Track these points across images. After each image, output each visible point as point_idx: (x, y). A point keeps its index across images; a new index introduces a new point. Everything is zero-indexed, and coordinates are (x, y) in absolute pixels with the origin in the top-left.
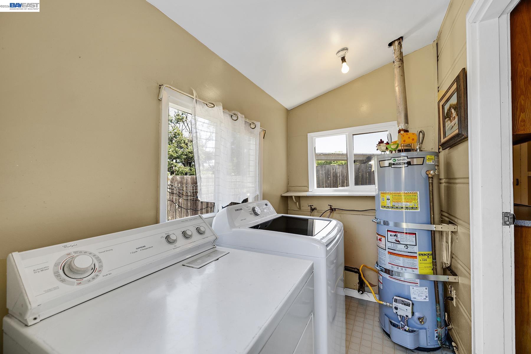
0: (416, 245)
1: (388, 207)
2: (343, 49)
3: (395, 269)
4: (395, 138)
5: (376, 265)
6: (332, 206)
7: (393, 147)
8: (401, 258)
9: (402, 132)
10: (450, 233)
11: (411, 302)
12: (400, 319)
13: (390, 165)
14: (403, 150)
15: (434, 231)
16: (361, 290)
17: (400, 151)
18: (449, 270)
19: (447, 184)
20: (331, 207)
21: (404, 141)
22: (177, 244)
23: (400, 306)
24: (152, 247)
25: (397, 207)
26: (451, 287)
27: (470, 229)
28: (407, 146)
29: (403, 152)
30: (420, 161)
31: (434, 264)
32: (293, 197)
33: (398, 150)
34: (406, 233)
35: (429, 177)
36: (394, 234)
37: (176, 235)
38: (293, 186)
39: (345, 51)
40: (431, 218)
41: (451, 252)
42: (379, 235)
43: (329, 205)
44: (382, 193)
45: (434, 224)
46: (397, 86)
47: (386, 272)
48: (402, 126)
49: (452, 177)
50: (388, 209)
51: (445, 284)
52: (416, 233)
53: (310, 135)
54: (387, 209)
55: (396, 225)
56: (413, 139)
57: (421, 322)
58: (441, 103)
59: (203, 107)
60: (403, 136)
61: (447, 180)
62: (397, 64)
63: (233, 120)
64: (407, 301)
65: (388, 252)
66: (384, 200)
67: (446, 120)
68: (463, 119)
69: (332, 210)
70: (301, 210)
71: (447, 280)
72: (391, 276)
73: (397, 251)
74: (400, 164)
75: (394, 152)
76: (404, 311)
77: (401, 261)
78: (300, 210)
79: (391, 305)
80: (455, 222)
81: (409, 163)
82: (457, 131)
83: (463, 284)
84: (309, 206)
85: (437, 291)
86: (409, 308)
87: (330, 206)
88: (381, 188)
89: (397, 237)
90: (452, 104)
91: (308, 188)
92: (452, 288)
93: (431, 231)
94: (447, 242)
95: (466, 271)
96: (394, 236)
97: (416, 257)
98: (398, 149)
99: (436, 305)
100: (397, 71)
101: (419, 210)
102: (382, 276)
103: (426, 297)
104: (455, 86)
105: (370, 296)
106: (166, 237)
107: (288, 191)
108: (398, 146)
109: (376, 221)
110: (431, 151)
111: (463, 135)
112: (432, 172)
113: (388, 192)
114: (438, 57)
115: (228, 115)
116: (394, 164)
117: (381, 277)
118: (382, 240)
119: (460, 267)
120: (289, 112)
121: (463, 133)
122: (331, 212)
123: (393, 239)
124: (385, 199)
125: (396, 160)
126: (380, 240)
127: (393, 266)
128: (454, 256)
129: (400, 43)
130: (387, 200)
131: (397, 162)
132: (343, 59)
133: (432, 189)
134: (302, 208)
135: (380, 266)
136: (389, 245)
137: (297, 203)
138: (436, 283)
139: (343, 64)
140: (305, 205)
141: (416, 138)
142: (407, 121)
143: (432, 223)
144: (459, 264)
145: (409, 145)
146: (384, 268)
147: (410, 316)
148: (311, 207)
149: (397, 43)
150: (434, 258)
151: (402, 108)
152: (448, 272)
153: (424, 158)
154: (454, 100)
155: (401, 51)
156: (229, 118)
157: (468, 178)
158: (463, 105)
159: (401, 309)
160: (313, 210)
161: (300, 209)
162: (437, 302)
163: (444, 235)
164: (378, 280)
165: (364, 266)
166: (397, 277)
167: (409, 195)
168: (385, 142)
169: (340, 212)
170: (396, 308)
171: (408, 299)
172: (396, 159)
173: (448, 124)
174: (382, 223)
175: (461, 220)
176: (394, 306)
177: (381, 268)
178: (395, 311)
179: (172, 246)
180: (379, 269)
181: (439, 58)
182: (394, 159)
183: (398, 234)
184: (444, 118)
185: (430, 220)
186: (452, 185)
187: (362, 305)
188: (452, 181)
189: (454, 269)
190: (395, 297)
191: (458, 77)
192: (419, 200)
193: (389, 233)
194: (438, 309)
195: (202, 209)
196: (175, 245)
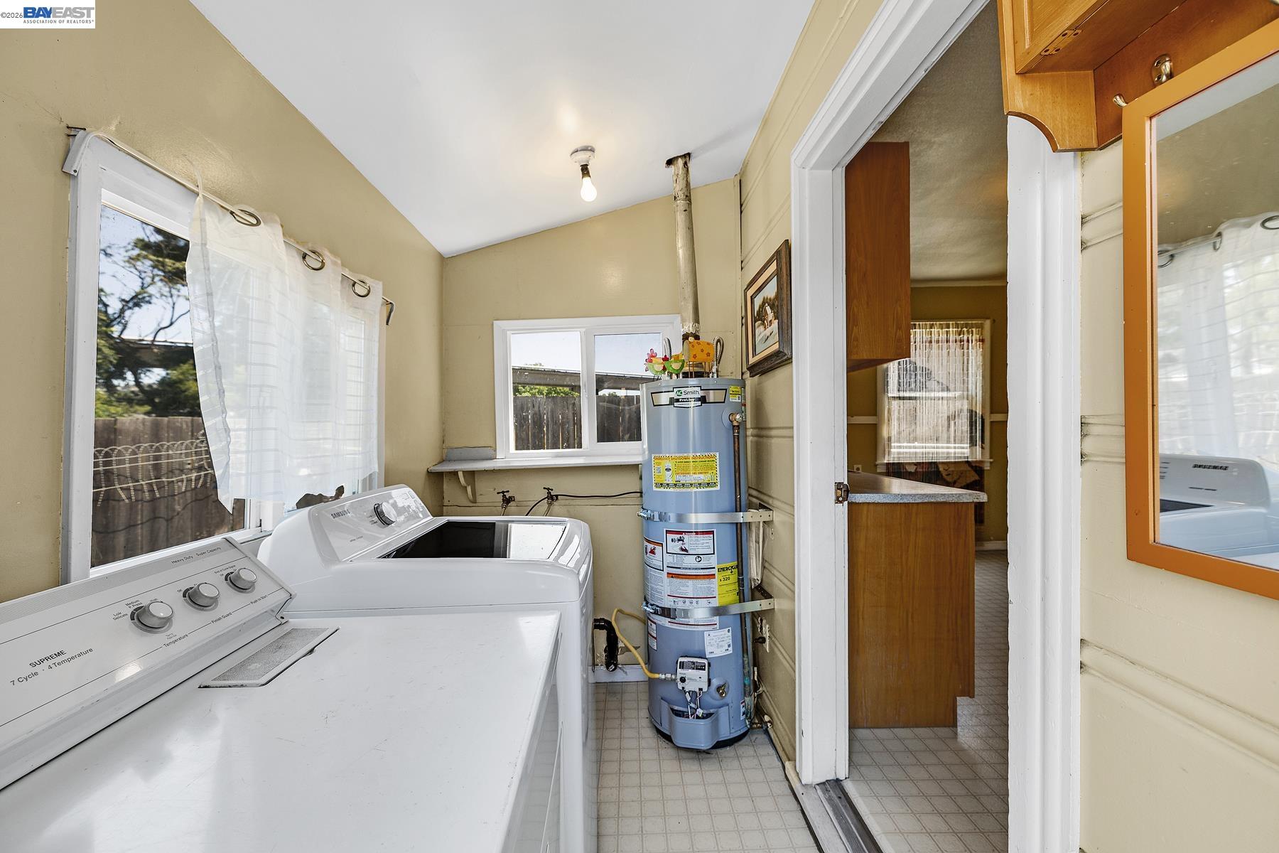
0: (714, 554)
1: (668, 484)
2: (585, 149)
3: (680, 605)
4: (678, 349)
5: (644, 603)
6: (552, 490)
7: (676, 366)
8: (690, 582)
9: (691, 339)
10: (761, 524)
11: (705, 661)
12: (689, 699)
13: (672, 401)
14: (691, 373)
15: (741, 523)
16: (613, 663)
17: (686, 375)
18: (761, 591)
19: (755, 439)
20: (549, 493)
21: (695, 356)
22: (176, 629)
23: (689, 673)
24: (91, 650)
25: (683, 485)
26: (761, 620)
27: (794, 516)
28: (698, 367)
29: (691, 377)
30: (719, 396)
31: (741, 582)
32: (460, 474)
33: (683, 373)
34: (697, 533)
35: (734, 426)
36: (678, 536)
37: (166, 602)
38: (456, 446)
39: (589, 153)
40: (736, 501)
41: (763, 559)
42: (648, 541)
43: (544, 488)
44: (656, 458)
45: (740, 511)
46: (681, 247)
47: (663, 615)
48: (689, 328)
49: (764, 426)
50: (668, 490)
51: (754, 615)
52: (713, 531)
53: (498, 325)
54: (665, 490)
55: (680, 518)
56: (708, 354)
57: (721, 694)
58: (750, 293)
59: (220, 221)
60: (693, 346)
61: (755, 432)
62: (681, 203)
63: (309, 266)
64: (698, 660)
65: (668, 573)
66: (660, 472)
67: (757, 324)
68: (785, 327)
69: (552, 498)
70: (479, 505)
71: (758, 609)
72: (673, 621)
73: (684, 568)
74: (687, 400)
75: (674, 376)
76: (696, 680)
77: (689, 587)
78: (474, 505)
79: (673, 677)
80: (768, 504)
81: (703, 400)
82: (776, 347)
83: (781, 610)
84: (498, 493)
85: (744, 632)
86: (704, 674)
87: (548, 489)
88: (655, 447)
89: (683, 541)
90: (767, 298)
91: (495, 451)
92: (764, 622)
93: (737, 523)
94: (757, 542)
95: (786, 586)
96: (679, 540)
97: (714, 575)
98: (683, 371)
99: (743, 657)
100: (681, 218)
101: (718, 488)
102: (655, 623)
103: (729, 646)
104: (773, 267)
105: (627, 671)
106: (133, 614)
107: (442, 461)
108: (682, 366)
109: (645, 516)
110: (730, 377)
111: (786, 355)
112: (738, 417)
113: (667, 455)
114: (741, 205)
115: (295, 254)
116: (678, 400)
117: (654, 626)
118: (656, 551)
119: (776, 584)
120: (445, 262)
121: (786, 351)
122: (550, 504)
123: (674, 547)
124: (663, 469)
125: (681, 393)
126: (652, 552)
127: (676, 600)
128: (766, 565)
129: (685, 164)
130: (664, 471)
131: (683, 396)
132: (585, 170)
133: (739, 448)
134: (479, 499)
135: (652, 605)
136: (669, 559)
137: (469, 489)
138: (742, 616)
139: (584, 179)
140: (489, 492)
141: (713, 353)
142: (697, 320)
143: (738, 510)
144: (775, 576)
145: (699, 365)
146: (660, 607)
147: (705, 689)
148: (504, 496)
149: (680, 162)
150: (741, 573)
151: (688, 292)
152: (757, 594)
153: (726, 390)
154: (771, 291)
155: (687, 181)
156: (299, 259)
157: (792, 428)
158: (785, 302)
159: (691, 679)
160: (507, 501)
161: (474, 501)
162: (745, 651)
163: (754, 529)
164: (648, 633)
165: (618, 611)
166: (683, 619)
167: (703, 460)
168: (661, 355)
169: (567, 502)
170: (683, 680)
171: (702, 658)
172: (683, 390)
173: (761, 332)
174: (657, 518)
175: (778, 500)
176: (679, 677)
177: (654, 607)
178: (680, 686)
179: (158, 639)
180: (652, 611)
181: (743, 208)
182: (679, 391)
183: (685, 536)
184: (754, 320)
185: (734, 504)
186: (765, 440)
187: (615, 693)
188: (764, 433)
189: (766, 588)
190: (681, 660)
191: (778, 252)
192: (718, 469)
193: (670, 536)
194: (746, 662)
195: (131, 526)
196: (168, 633)
